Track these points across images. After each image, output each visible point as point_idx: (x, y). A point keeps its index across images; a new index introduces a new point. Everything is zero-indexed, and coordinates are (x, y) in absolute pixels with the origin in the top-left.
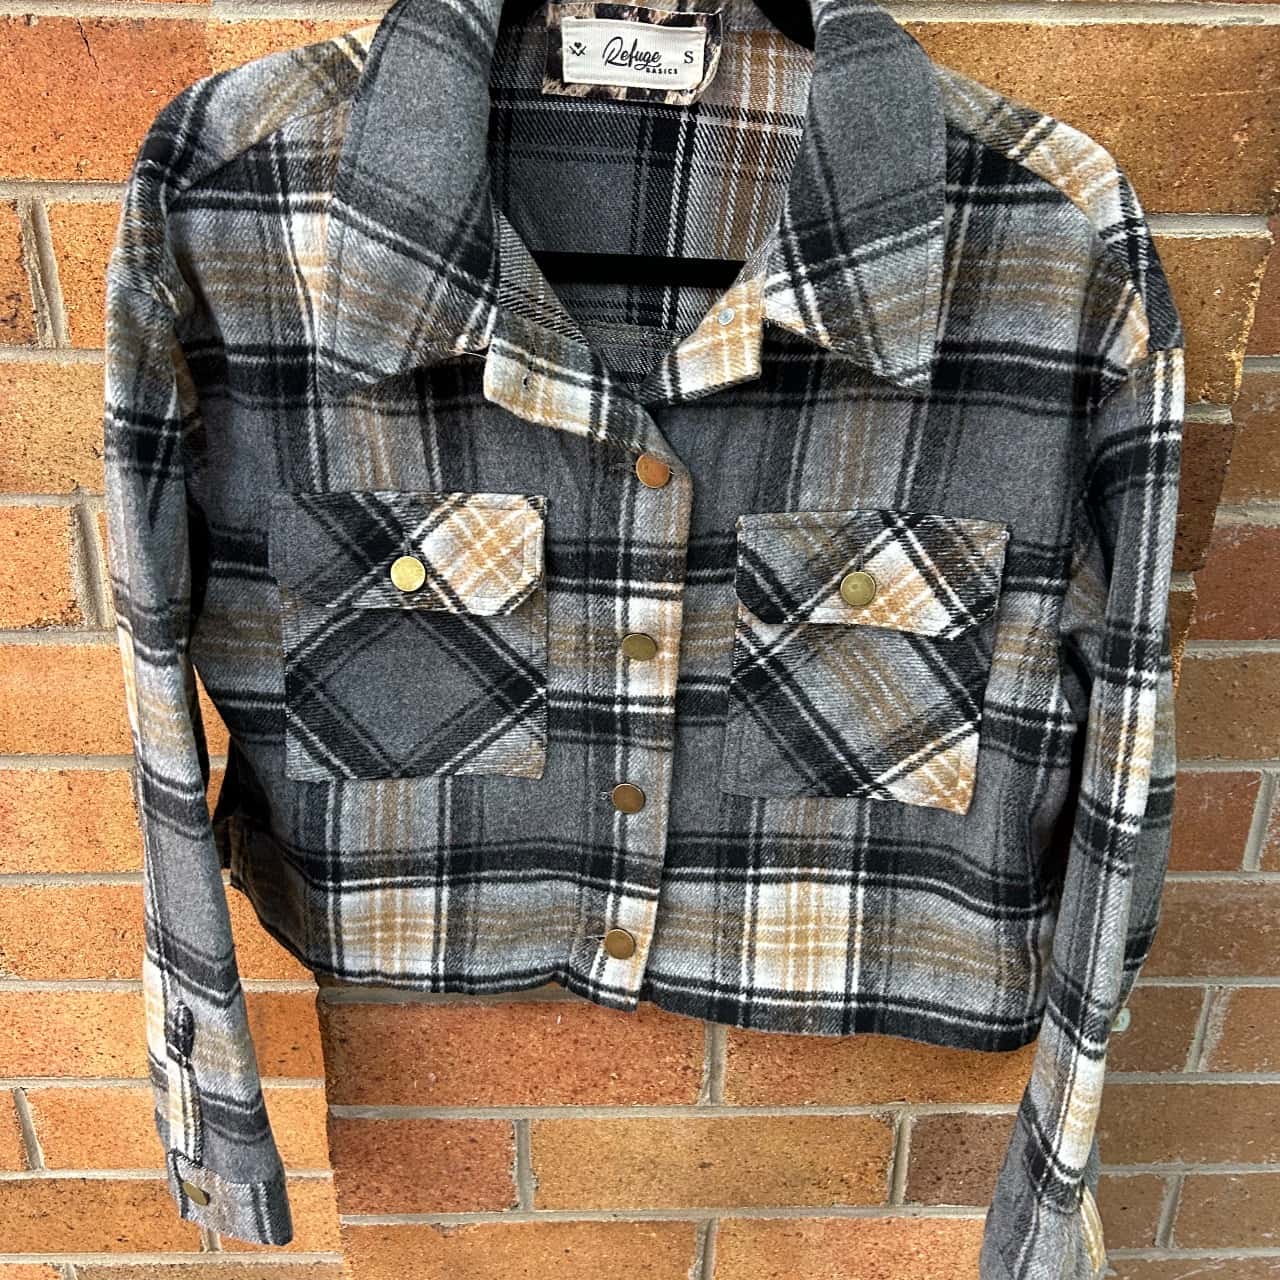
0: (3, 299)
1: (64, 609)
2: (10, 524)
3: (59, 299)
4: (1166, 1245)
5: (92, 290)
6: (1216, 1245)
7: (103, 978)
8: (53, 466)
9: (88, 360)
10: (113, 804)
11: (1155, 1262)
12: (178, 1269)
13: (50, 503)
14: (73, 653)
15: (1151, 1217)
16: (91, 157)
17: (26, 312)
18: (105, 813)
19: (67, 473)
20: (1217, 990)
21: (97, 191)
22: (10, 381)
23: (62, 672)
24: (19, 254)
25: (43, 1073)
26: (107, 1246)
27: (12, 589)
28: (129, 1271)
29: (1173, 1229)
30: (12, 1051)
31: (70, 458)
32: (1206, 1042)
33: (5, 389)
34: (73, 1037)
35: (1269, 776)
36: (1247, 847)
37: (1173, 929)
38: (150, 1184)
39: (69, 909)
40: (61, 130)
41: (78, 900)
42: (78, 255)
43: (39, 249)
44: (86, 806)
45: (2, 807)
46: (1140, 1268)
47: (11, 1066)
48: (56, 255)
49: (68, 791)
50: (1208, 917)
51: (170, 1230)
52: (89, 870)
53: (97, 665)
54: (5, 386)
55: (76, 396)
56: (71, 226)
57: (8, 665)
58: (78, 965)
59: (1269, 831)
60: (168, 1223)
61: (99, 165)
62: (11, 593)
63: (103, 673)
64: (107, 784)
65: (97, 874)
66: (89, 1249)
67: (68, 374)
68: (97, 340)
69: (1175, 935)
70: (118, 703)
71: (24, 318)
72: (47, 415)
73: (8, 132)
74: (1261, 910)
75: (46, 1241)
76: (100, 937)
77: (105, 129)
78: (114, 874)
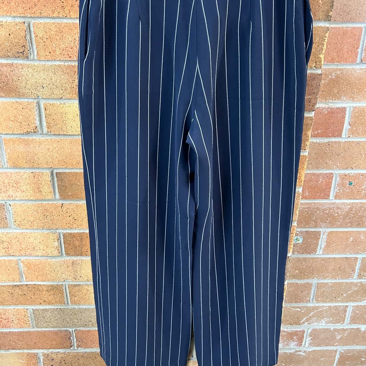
0: (21, 47)
1: (34, 128)
2: (21, 106)
3: (35, 47)
4: (313, 302)
5: (43, 45)
6: (326, 302)
7: (41, 228)
8: (32, 90)
9: (42, 63)
10: (45, 181)
11: (310, 307)
12: (59, 309)
13: (31, 100)
14: (36, 140)
15: (309, 294)
16: (44, 10)
17: (26, 50)
18: (43, 183)
19: (36, 93)
20: (324, 231)
21: (45, 19)
22: (22, 68)
23: (33, 145)
24: (25, 35)
25: (25, 255)
26: (40, 303)
27: (21, 123)
28: (46, 310)
29: (314, 298)
30: (17, 248)
31: (36, 89)
32: (322, 246)
33: (21, 70)
34: (33, 245)
35: (336, 174)
36: (331, 193)
37: (313, 215)
38: (52, 286)
39: (33, 210)
40: (36, 4)
41: (35, 207)
42: (40, 36)
43: (30, 34)
44: (38, 181)
45: (17, 182)
46: (306, 308)
47: (17, 253)
48: (34, 36)
49: (34, 177)
50: (322, 212)
51: (57, 299)
52: (38, 199)
53: (42, 144)
54: (20, 69)
55: (38, 72)
56: (38, 28)
57: (19, 144)
58: (35, 225)
59: (336, 188)
60: (56, 297)
61: (45, 13)
62: (21, 124)
63: (43, 146)
64: (44, 175)
65: (40, 200)
66: (36, 304)
67: (37, 66)
68: (44, 58)
69: (313, 216)
70: (47, 154)
71: (26, 52)
72: (31, 77)
73: (23, 4)
74: (335, 210)
75: (24, 302)
76: (41, 217)
77: (47, 3)
78: (45, 200)
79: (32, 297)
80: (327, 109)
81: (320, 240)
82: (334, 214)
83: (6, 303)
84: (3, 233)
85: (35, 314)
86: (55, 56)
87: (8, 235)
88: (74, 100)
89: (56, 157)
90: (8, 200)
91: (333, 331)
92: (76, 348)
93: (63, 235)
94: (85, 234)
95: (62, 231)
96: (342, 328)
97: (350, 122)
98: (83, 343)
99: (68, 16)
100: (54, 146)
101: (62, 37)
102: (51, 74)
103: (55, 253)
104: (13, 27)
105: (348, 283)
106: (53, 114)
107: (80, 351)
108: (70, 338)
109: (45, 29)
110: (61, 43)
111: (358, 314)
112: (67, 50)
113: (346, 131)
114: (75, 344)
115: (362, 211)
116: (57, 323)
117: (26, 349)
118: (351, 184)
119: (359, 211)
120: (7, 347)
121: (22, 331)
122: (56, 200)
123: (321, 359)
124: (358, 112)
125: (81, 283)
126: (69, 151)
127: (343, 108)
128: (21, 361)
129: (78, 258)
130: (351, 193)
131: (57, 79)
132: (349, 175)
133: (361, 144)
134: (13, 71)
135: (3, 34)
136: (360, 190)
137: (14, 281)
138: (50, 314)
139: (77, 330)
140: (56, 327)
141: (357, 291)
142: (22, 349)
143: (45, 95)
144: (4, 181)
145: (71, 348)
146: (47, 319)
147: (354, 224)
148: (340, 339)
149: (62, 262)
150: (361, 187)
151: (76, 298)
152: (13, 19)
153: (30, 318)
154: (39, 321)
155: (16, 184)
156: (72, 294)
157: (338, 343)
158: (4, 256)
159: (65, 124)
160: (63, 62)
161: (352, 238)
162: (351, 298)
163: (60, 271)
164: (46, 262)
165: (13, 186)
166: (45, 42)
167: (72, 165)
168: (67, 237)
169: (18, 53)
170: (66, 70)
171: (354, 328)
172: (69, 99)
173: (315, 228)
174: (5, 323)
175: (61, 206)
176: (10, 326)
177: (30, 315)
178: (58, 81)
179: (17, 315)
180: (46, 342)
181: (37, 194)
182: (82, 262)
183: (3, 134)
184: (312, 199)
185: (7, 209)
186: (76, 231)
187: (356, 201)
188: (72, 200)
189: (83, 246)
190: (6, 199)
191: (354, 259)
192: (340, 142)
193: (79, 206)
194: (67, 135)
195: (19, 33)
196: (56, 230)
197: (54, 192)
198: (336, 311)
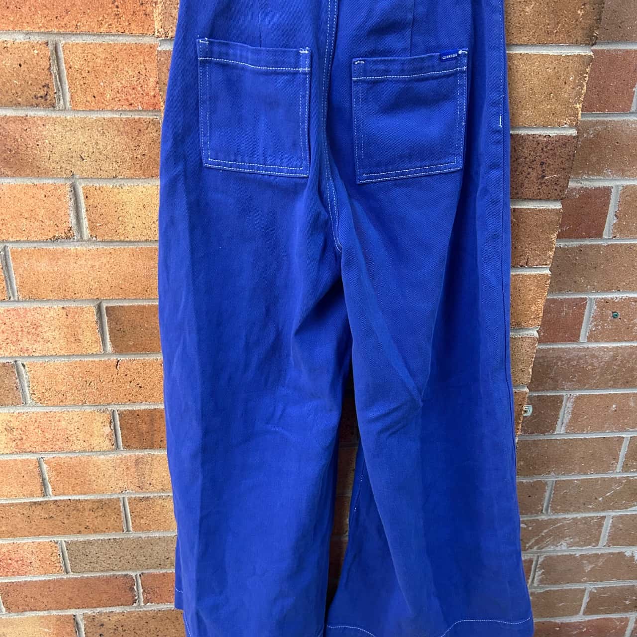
0: (41, 87)
1: (66, 231)
2: (42, 192)
3: (66, 87)
4: (547, 512)
5: (82, 83)
6: (567, 511)
7: (80, 404)
8: (64, 166)
9: (79, 115)
10: (87, 322)
11: (542, 520)
12: (112, 541)
13: (61, 182)
14: (70, 251)
15: (541, 500)
16: (83, 22)
17: (51, 93)
18: (82, 326)
19: (68, 168)
20: (569, 396)
21: (85, 37)
22: (43, 125)
23: (64, 261)
24: (49, 66)
25: (52, 450)
26: (80, 531)
27: (42, 222)
28: (90, 542)
29: (550, 505)
30: (38, 440)
31: (70, 161)
32: (564, 420)
33: (41, 129)
34: (66, 432)
35: (591, 299)
36: (582, 331)
37: (551, 369)
38: (100, 501)
39: (65, 372)
40: (69, 9)
41: (69, 368)
42: (76, 67)
43: (58, 64)
44: (74, 323)
45: (35, 325)
46: (536, 523)
47: (37, 447)
48: (66, 66)
49: (66, 316)
50: (565, 363)
51: (109, 523)
52: (75, 353)
53: (81, 257)
54: (41, 127)
55: (73, 132)
56: (73, 53)
57: (40, 258)
58: (69, 398)
59: (591, 324)
60: (108, 519)
61: (85, 25)
62: (42, 224)
63: (83, 261)
64: (84, 312)
65: (78, 355)
66: (72, 533)
67: (70, 121)
68: (84, 106)
69: (551, 372)
70: (90, 275)
71: (50, 96)
72: (60, 141)
73: (45, 9)
74: (587, 359)
75: (51, 530)
76: (79, 385)
77: (89, 9)
78: (86, 355)
79: (66, 521)
80: (579, 189)
81: (562, 410)
82: (587, 367)
83: (18, 532)
84: (11, 415)
85: (70, 549)
86: (103, 103)
87: (20, 417)
88: (137, 181)
89: (105, 280)
90: (21, 357)
91: (580, 559)
92: (142, 604)
93: (119, 414)
94: (159, 412)
95: (118, 408)
96: (594, 552)
97: (616, 212)
98: (154, 595)
99: (126, 31)
100: (103, 260)
101: (116, 69)
102: (96, 135)
103: (105, 446)
104: (27, 52)
105: (606, 479)
106: (101, 205)
107: (150, 609)
108: (132, 589)
109: (85, 55)
110: (115, 80)
111: (621, 530)
112: (126, 93)
113: (610, 227)
114: (141, 597)
115: (633, 360)
116: (109, 564)
117: (55, 609)
118: (616, 316)
119: (628, 362)
120: (21, 608)
121: (47, 579)
122: (106, 354)
123: (559, 604)
124: (631, 193)
125: (152, 496)
126: (130, 269)
127: (607, 189)
128: (46, 630)
129: (146, 453)
130: (615, 331)
131: (106, 144)
132: (614, 302)
133: (635, 248)
134: (26, 130)
135: (8, 64)
136: (630, 326)
137: (32, 495)
138: (97, 550)
139: (145, 573)
140: (107, 571)
141: (620, 492)
142: (48, 610)
143: (86, 173)
144: (13, 325)
145: (135, 604)
146: (92, 557)
147: (618, 383)
148: (590, 571)
149: (118, 461)
150: (632, 320)
151: (142, 520)
152: (27, 37)
153: (62, 556)
154: (78, 561)
155: (33, 328)
156: (135, 514)
157: (587, 577)
158: (13, 453)
159: (123, 223)
160: (117, 113)
161: (614, 406)
162: (611, 504)
163: (114, 476)
164: (90, 461)
165: (28, 333)
166: (86, 77)
167: (135, 294)
168: (126, 417)
169: (37, 98)
170: (124, 127)
171: (614, 552)
172: (129, 178)
173: (554, 392)
174: (17, 567)
175: (115, 365)
176: (26, 572)
177: (62, 552)
178: (109, 147)
179: (38, 553)
180: (91, 596)
181: (73, 345)
182: (152, 460)
183: (10, 242)
184: (549, 341)
185: (18, 373)
186: (143, 407)
187: (624, 344)
188: (135, 354)
189: (155, 432)
190: (17, 355)
191: (618, 440)
192: (599, 246)
193: (148, 365)
194: (127, 242)
195: (38, 63)
196: (108, 406)
197: (102, 340)
198: (586, 525)
